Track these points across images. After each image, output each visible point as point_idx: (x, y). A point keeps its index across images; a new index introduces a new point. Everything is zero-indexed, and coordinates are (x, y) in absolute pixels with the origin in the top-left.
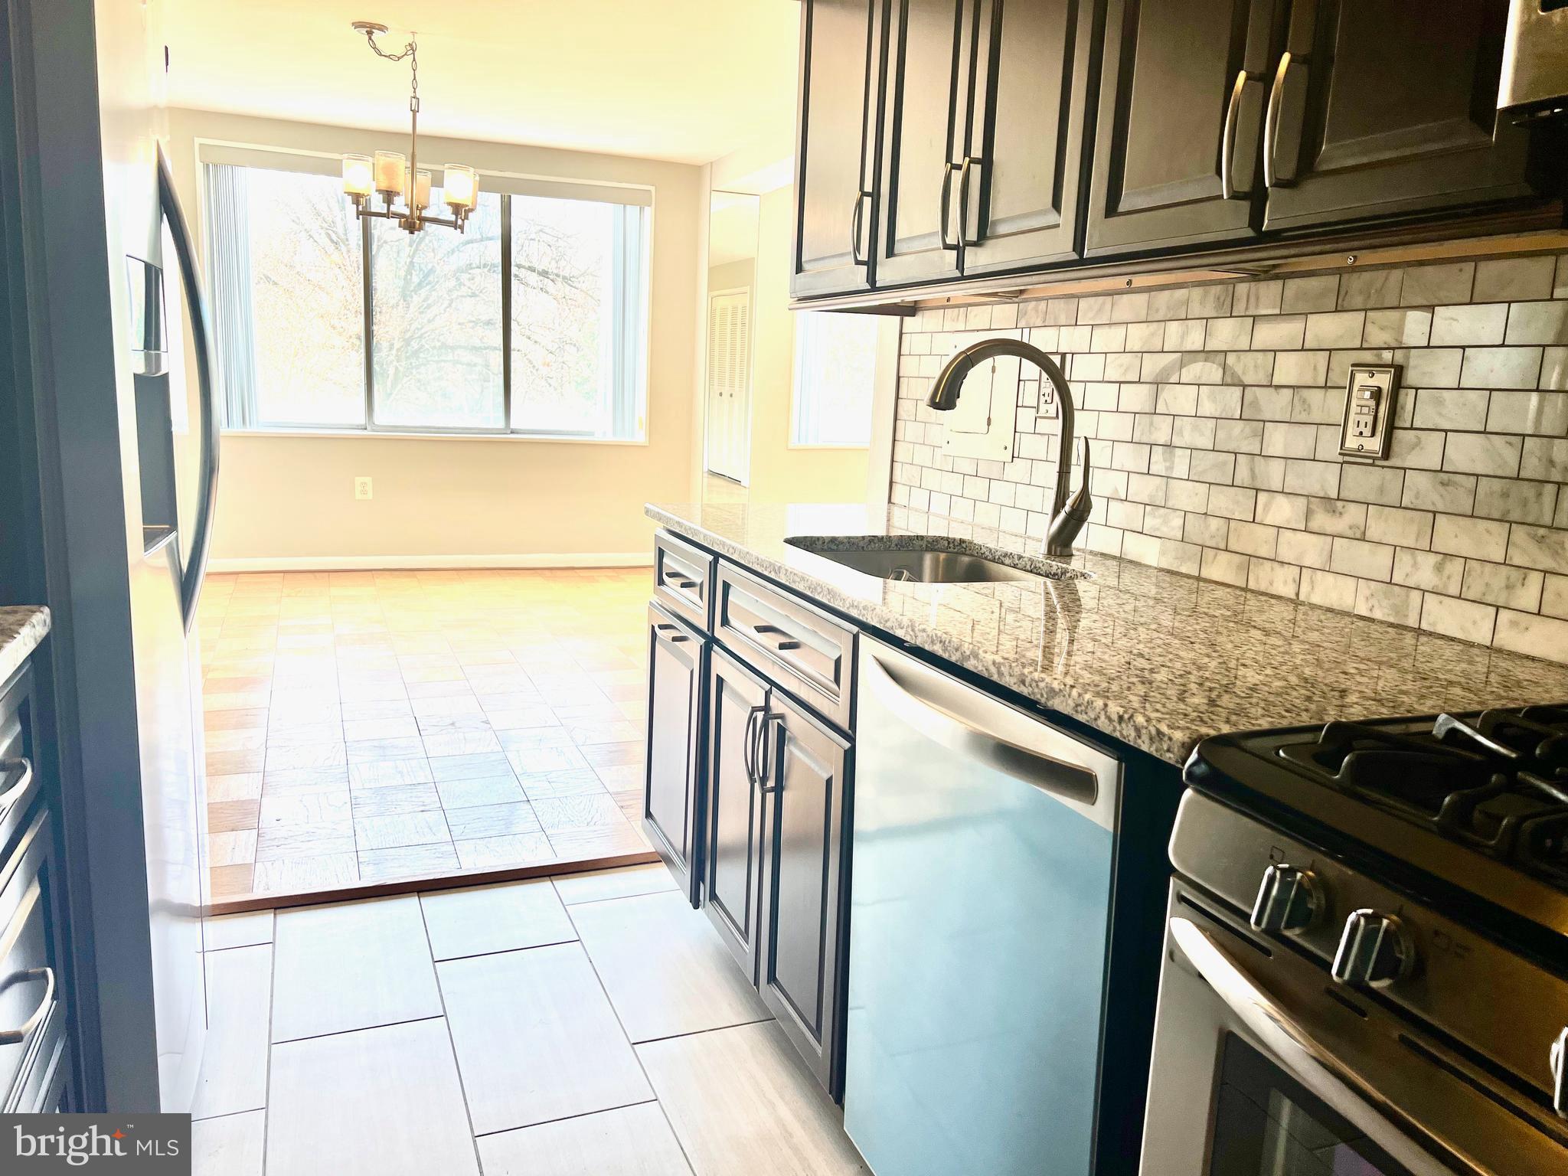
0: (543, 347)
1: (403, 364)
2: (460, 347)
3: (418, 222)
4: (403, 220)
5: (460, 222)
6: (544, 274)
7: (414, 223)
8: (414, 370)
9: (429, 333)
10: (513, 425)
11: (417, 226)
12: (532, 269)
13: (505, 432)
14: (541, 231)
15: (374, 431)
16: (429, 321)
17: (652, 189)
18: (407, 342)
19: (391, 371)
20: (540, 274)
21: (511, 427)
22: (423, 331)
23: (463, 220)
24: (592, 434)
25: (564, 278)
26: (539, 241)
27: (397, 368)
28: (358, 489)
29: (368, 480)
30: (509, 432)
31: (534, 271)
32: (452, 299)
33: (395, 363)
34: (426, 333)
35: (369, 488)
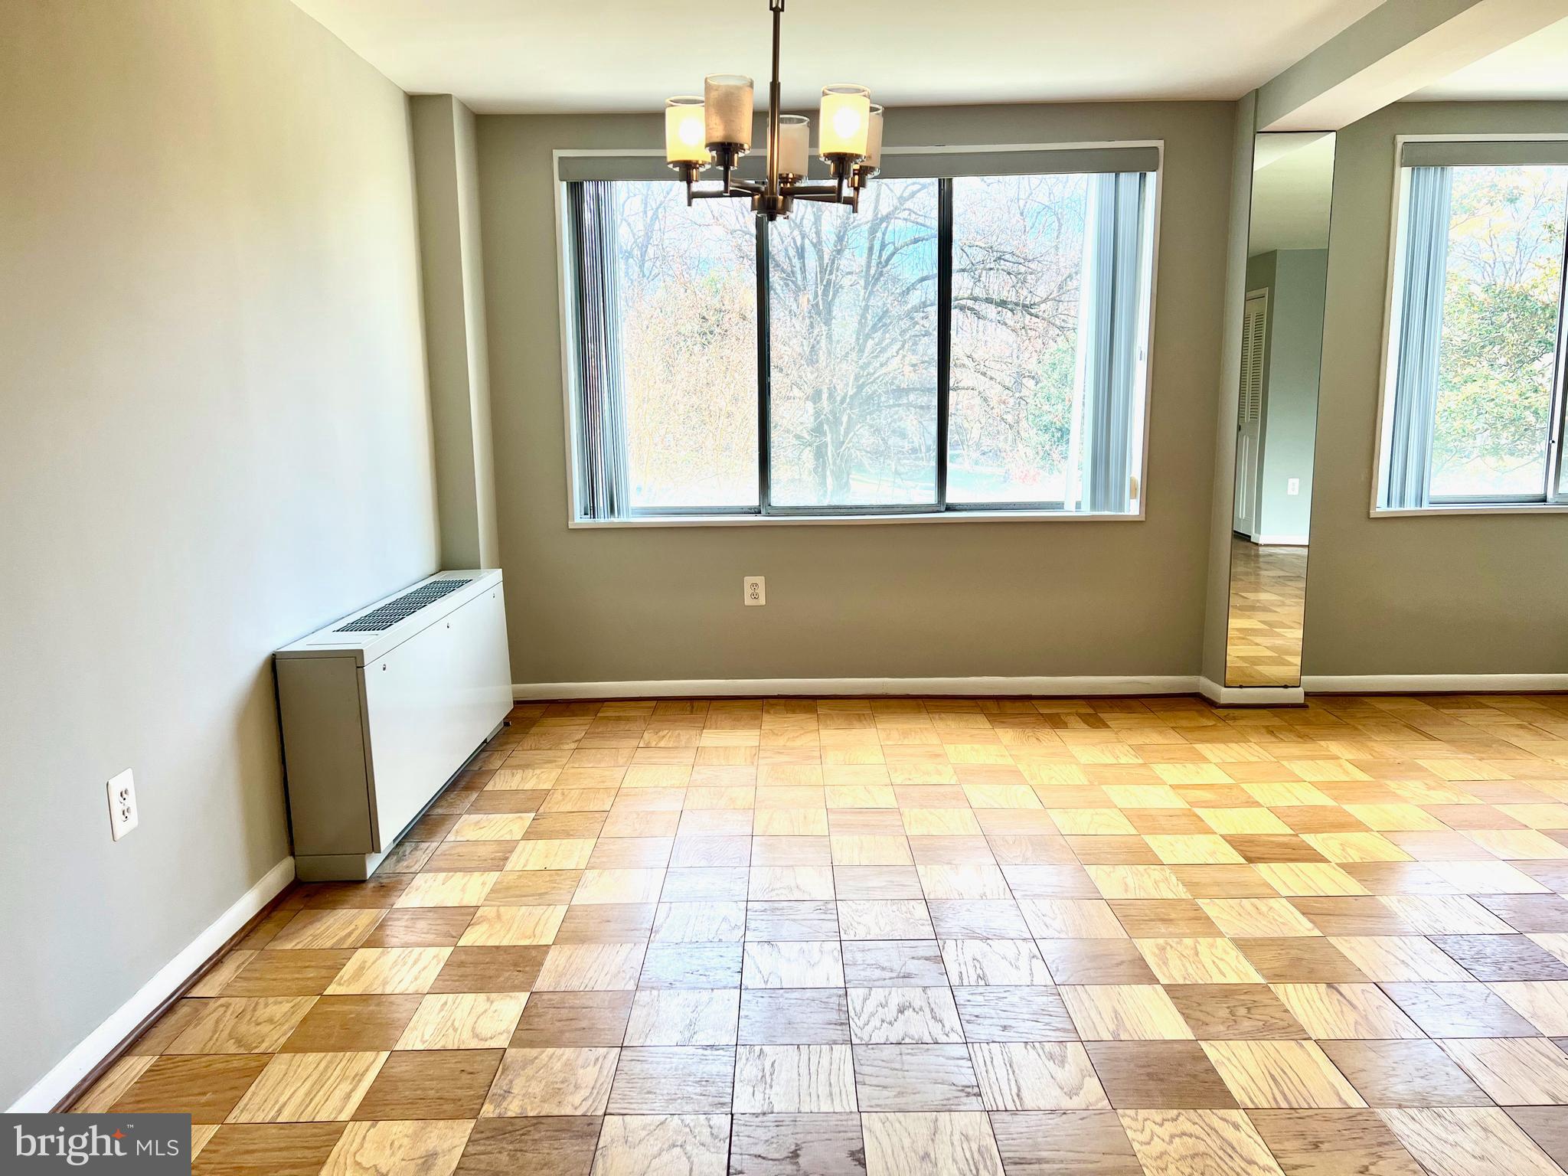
0: (999, 383)
1: (856, 411)
2: (914, 389)
3: (781, 197)
4: (757, 197)
5: (847, 192)
6: (1003, 303)
7: (775, 200)
8: (868, 416)
9: (881, 379)
10: (950, 499)
11: (780, 205)
12: (989, 301)
13: (938, 509)
14: (1000, 258)
15: (769, 515)
16: (882, 365)
17: (1160, 144)
18: (860, 388)
19: (845, 419)
20: (998, 304)
21: (947, 501)
22: (876, 376)
23: (857, 189)
24: (1059, 506)
25: (1024, 306)
26: (998, 269)
27: (849, 417)
28: (748, 591)
29: (760, 580)
30: (943, 509)
31: (992, 303)
32: (905, 340)
33: (848, 411)
34: (879, 377)
35: (762, 592)
